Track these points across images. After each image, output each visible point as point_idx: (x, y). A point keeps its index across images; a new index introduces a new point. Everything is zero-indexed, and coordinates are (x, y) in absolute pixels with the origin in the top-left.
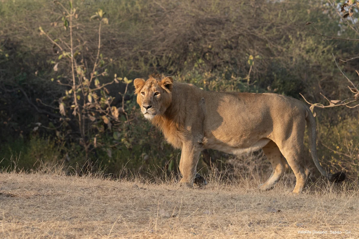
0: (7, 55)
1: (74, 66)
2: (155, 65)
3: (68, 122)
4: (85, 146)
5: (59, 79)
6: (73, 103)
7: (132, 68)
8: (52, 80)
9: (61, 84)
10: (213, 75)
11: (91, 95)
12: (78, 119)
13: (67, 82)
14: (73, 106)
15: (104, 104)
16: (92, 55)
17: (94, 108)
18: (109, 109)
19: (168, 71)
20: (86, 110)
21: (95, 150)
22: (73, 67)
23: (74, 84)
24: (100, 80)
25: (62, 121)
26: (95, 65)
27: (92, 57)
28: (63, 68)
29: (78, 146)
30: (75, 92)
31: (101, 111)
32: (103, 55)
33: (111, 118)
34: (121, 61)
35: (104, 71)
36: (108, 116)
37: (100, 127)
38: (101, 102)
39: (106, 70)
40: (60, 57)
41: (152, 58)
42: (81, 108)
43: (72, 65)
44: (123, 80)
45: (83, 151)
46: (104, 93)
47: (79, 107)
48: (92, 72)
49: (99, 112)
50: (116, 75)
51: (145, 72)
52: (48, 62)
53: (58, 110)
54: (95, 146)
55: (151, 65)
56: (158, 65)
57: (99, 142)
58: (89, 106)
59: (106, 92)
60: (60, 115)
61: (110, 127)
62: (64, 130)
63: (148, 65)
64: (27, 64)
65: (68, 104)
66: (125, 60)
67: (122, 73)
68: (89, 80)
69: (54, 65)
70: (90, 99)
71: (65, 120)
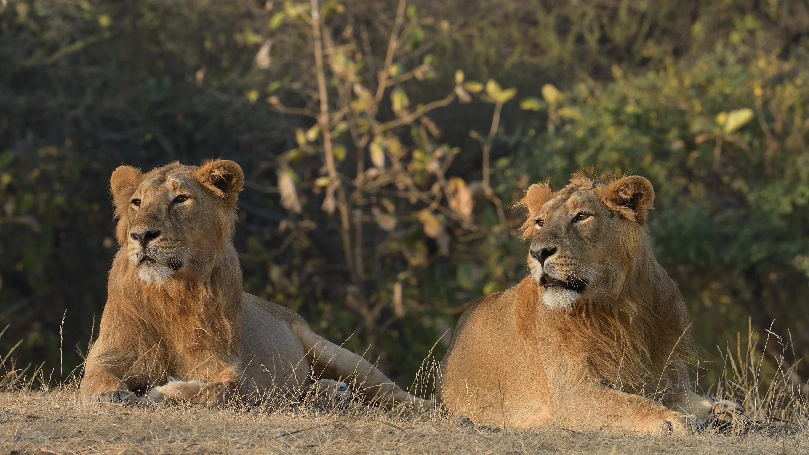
0: (104, 21)
1: (323, 47)
2: (592, 40)
3: (310, 234)
4: (364, 311)
5: (276, 92)
6: (323, 170)
7: (517, 51)
8: (253, 96)
9: (281, 109)
10: (787, 66)
11: (380, 145)
12: (340, 223)
13: (302, 104)
14: (322, 182)
15: (423, 172)
16: (384, 10)
17: (391, 186)
18: (442, 189)
19: (638, 58)
20: (366, 195)
21: (398, 325)
22: (318, 53)
23: (324, 107)
24: (409, 95)
25: (288, 232)
26: (394, 45)
27: (383, 17)
28: (288, 58)
29: (345, 315)
30: (328, 136)
31: (414, 196)
32: (418, 10)
33: (448, 218)
34: (481, 30)
35: (421, 61)
36: (436, 212)
37: (412, 249)
38: (416, 166)
39: (428, 59)
40: (276, 21)
41: (584, 15)
42: (350, 189)
43: (318, 45)
44: (484, 92)
45: (358, 330)
46: (423, 134)
47: (344, 183)
48: (380, 66)
49: (407, 200)
50: (460, 77)
51: (561, 62)
52: (239, 38)
53: (277, 197)
54: (399, 311)
55: (580, 39)
56: (604, 40)
57: (412, 297)
58: (376, 178)
59: (429, 134)
60: (285, 213)
61: (444, 249)
62: (297, 261)
63: (571, 39)
64: (170, 46)
65: (307, 174)
66: (494, 25)
67: (484, 69)
68: (374, 94)
69: (257, 47)
70: (378, 157)
71: (298, 228)
